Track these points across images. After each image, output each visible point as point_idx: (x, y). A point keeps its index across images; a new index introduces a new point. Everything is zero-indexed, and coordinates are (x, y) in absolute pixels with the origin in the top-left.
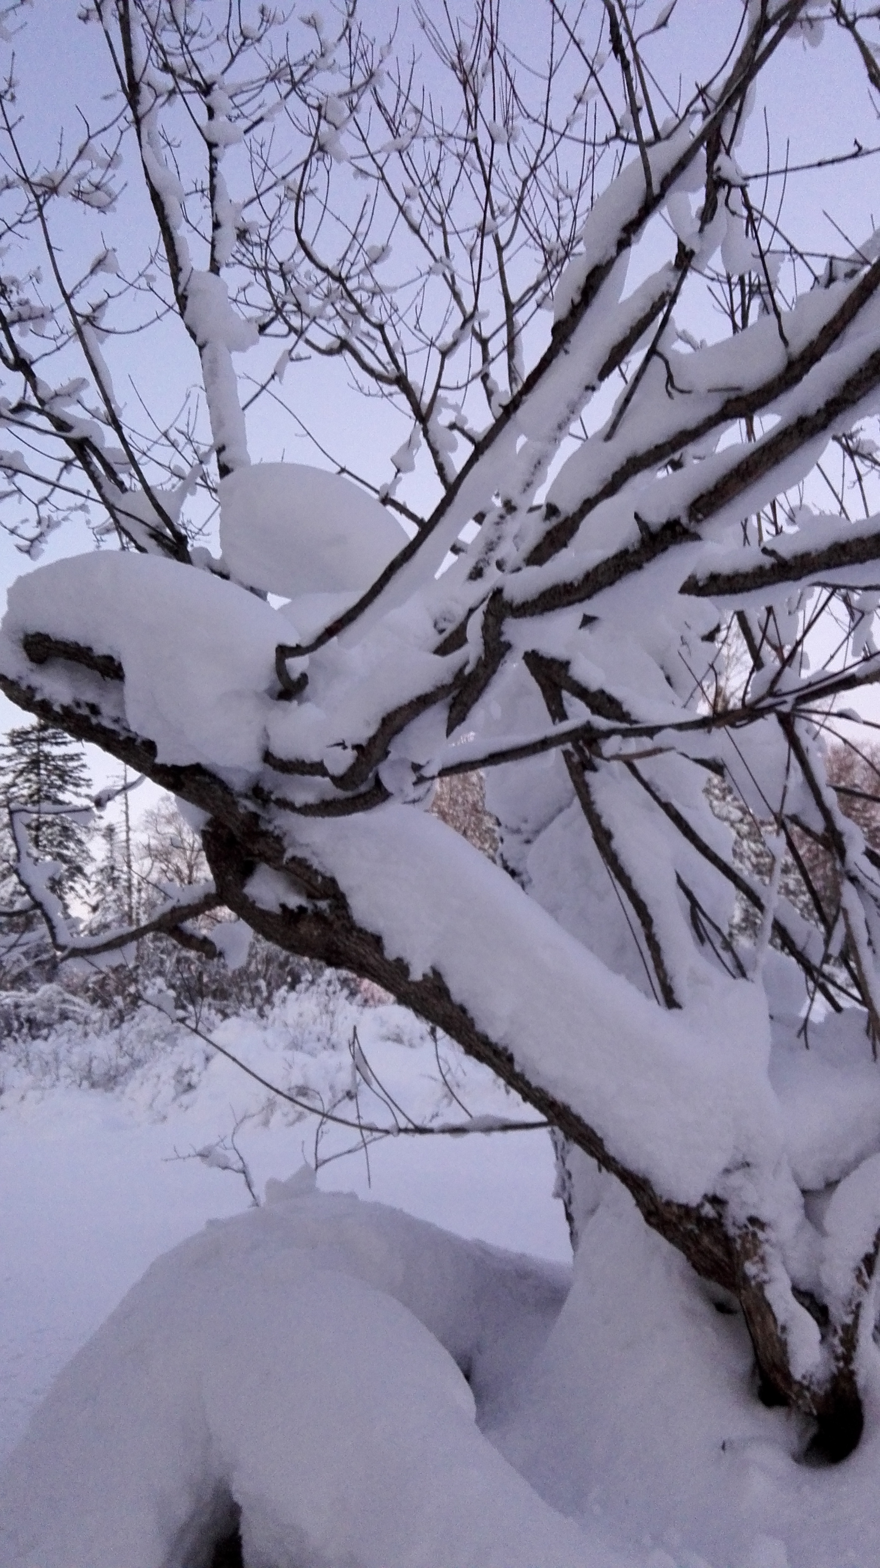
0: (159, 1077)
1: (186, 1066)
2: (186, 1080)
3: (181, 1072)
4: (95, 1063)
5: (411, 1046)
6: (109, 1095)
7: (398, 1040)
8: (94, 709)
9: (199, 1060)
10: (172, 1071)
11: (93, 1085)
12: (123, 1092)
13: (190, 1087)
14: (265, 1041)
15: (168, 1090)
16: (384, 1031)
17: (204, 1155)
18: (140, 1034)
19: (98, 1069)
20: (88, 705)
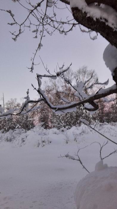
0: (19, 140)
1: (23, 138)
2: (23, 140)
3: (22, 139)
4: (8, 138)
5: (58, 134)
6: (11, 142)
7: (56, 133)
8: (106, 20)
9: (25, 137)
10: (21, 139)
11: (7, 141)
12: (13, 142)
13: (24, 141)
14: (35, 134)
15: (21, 142)
16: (53, 132)
17: (67, 156)
18: (15, 133)
19: (9, 138)
20: (104, 19)
